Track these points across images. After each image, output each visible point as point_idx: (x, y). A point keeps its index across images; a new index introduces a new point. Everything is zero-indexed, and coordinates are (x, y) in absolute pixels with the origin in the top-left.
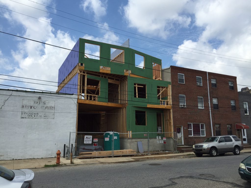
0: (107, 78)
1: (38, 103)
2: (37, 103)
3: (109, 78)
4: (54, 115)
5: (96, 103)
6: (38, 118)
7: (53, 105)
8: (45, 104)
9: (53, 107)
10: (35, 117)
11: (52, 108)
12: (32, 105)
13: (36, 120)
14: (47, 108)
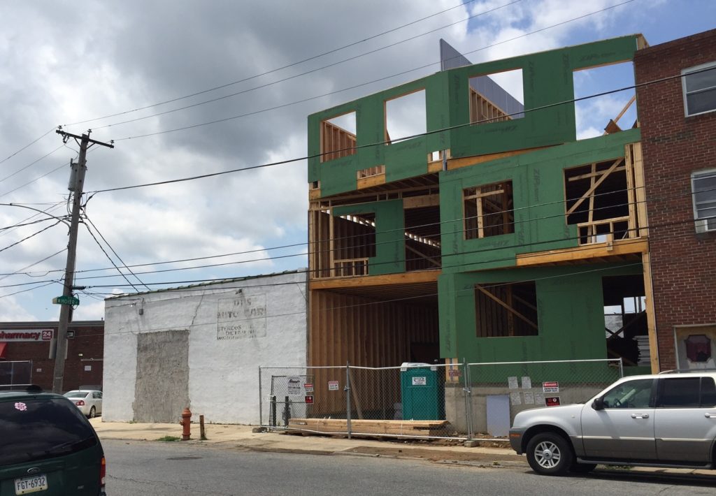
0: (400, 195)
1: (240, 304)
2: (238, 304)
3: (406, 195)
4: (265, 326)
5: (363, 282)
6: (241, 338)
7: (262, 305)
8: (250, 303)
9: (263, 310)
10: (237, 335)
11: (261, 311)
12: (231, 310)
13: (238, 340)
14: (253, 312)
